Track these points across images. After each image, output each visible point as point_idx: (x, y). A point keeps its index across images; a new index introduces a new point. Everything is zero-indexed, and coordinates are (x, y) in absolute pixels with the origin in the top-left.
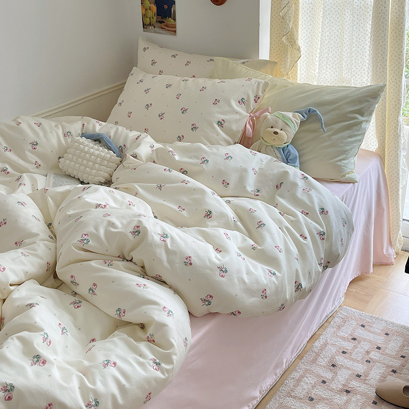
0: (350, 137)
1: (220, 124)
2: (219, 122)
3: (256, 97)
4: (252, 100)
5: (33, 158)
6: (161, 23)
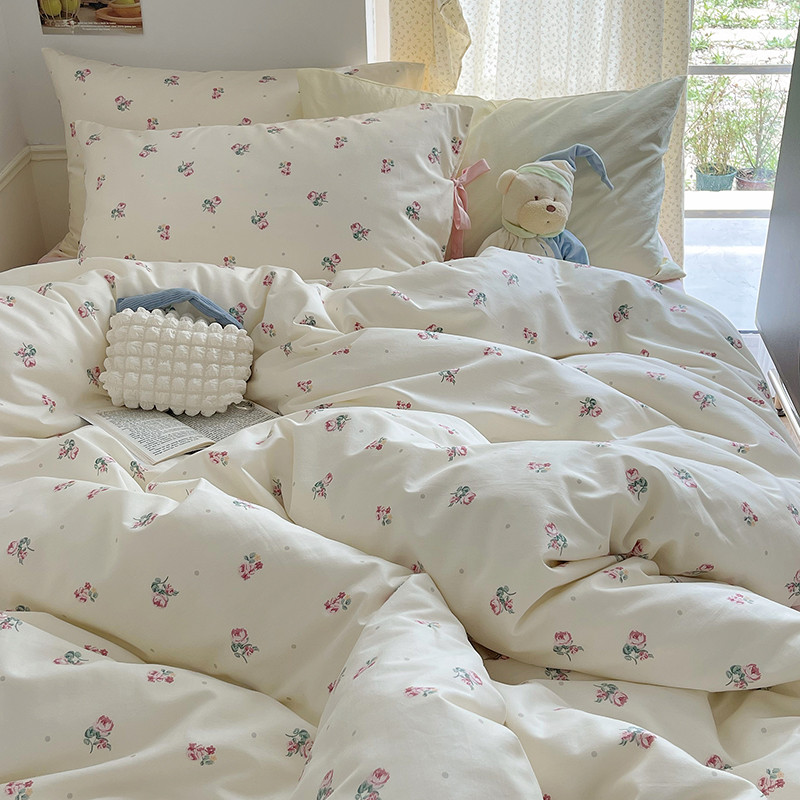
0: (651, 190)
1: (412, 212)
2: (409, 209)
3: (454, 140)
4: (450, 149)
5: (35, 390)
6: (97, 9)
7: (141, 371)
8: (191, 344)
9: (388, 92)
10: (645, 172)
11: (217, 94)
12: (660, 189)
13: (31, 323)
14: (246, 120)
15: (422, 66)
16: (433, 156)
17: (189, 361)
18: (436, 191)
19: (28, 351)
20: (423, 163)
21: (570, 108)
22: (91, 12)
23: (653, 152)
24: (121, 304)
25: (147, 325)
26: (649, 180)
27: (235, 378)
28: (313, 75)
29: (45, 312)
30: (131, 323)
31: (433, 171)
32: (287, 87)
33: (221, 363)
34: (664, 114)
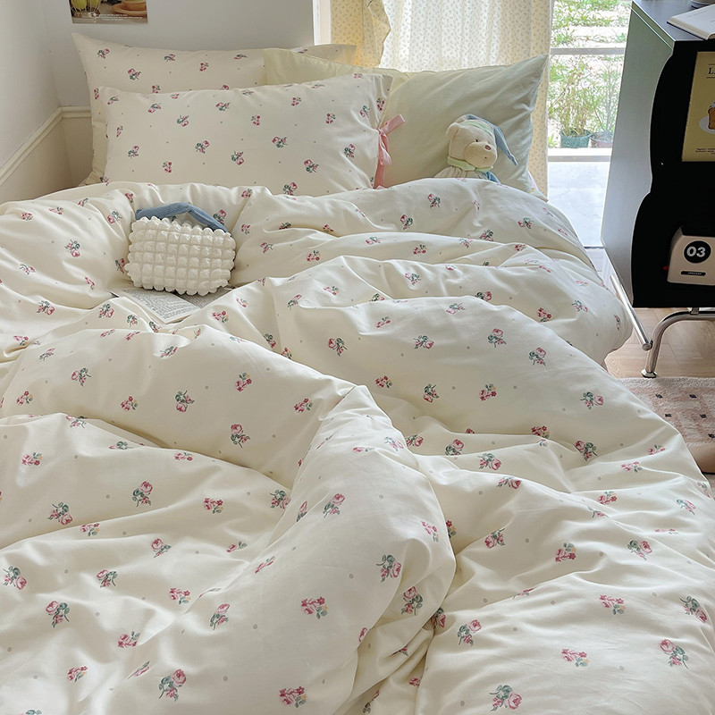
1: (349, 152)
2: (346, 150)
3: (379, 101)
4: (376, 107)
5: (80, 274)
6: (113, 4)
7: (154, 264)
8: (190, 244)
9: (330, 66)
10: (518, 125)
11: (203, 67)
12: (529, 138)
13: (76, 226)
14: (225, 87)
15: (355, 46)
16: (363, 112)
17: (189, 256)
18: (366, 137)
19: (74, 245)
20: (356, 116)
21: (463, 78)
22: (108, 7)
23: (524, 110)
24: (139, 214)
25: (158, 230)
26: (521, 131)
27: (222, 269)
28: (275, 53)
29: (85, 218)
30: (146, 228)
31: (363, 122)
32: (255, 62)
33: (212, 258)
34: (532, 83)
